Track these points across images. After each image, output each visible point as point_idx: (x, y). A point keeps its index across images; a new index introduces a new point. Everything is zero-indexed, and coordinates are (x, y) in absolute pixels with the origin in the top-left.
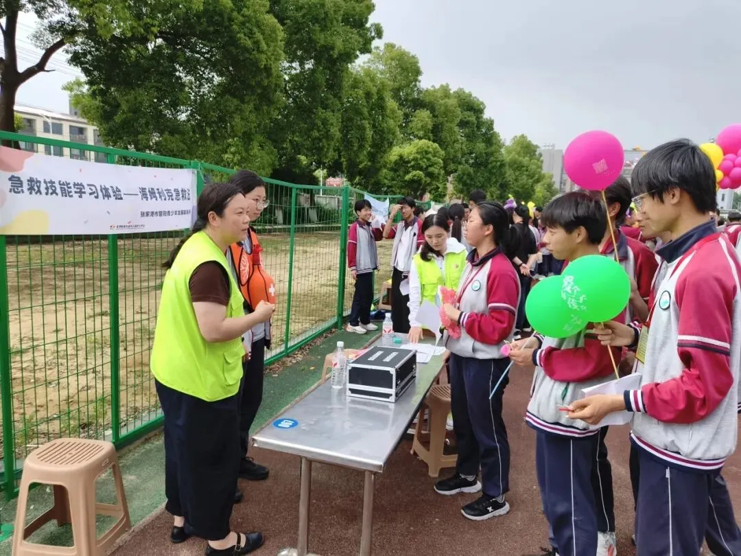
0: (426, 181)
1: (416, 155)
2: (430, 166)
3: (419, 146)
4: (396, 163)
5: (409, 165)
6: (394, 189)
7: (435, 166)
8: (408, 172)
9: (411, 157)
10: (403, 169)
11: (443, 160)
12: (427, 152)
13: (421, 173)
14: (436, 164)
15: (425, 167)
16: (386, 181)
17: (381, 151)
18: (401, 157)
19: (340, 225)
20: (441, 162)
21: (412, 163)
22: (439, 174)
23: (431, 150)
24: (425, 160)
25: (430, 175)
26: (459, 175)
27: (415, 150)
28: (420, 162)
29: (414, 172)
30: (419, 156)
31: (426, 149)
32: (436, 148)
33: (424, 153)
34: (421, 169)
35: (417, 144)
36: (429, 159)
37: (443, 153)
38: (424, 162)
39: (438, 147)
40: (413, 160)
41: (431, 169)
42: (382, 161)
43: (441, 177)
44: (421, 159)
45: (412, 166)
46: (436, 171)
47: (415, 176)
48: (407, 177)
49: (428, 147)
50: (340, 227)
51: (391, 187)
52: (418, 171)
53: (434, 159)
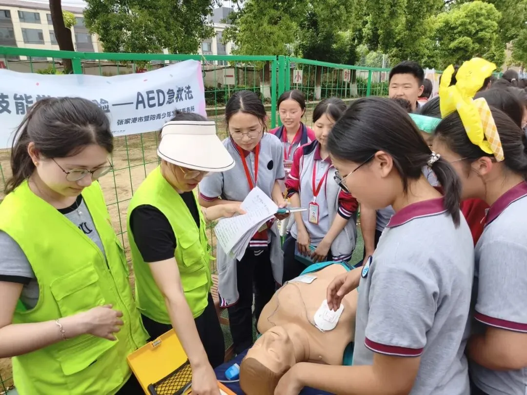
0: (473, 48)
1: (465, 20)
2: (481, 30)
3: (468, 9)
4: (439, 31)
5: (455, 31)
6: (435, 59)
7: (487, 30)
8: (454, 39)
9: (459, 22)
10: (448, 37)
11: (497, 23)
12: (478, 15)
13: (469, 39)
14: (488, 27)
15: (474, 31)
16: (426, 51)
17: (420, 18)
18: (447, 23)
19: (270, 105)
20: (497, 25)
21: (460, 29)
22: (490, 39)
23: (484, 11)
24: (475, 24)
25: (481, 41)
26: (520, 40)
27: (464, 14)
28: (469, 27)
29: (461, 39)
30: (468, 20)
31: (477, 11)
32: (491, 9)
33: (475, 16)
34: (469, 34)
35: (467, 7)
36: (480, 23)
37: (498, 14)
38: (473, 26)
39: (494, 8)
40: (460, 25)
41: (481, 34)
42: (420, 29)
43: (493, 42)
44: (470, 23)
45: (460, 32)
46: (488, 35)
47: (461, 43)
48: (452, 45)
49: (481, 9)
50: (270, 107)
51: (432, 57)
52: (465, 37)
53: (485, 22)
